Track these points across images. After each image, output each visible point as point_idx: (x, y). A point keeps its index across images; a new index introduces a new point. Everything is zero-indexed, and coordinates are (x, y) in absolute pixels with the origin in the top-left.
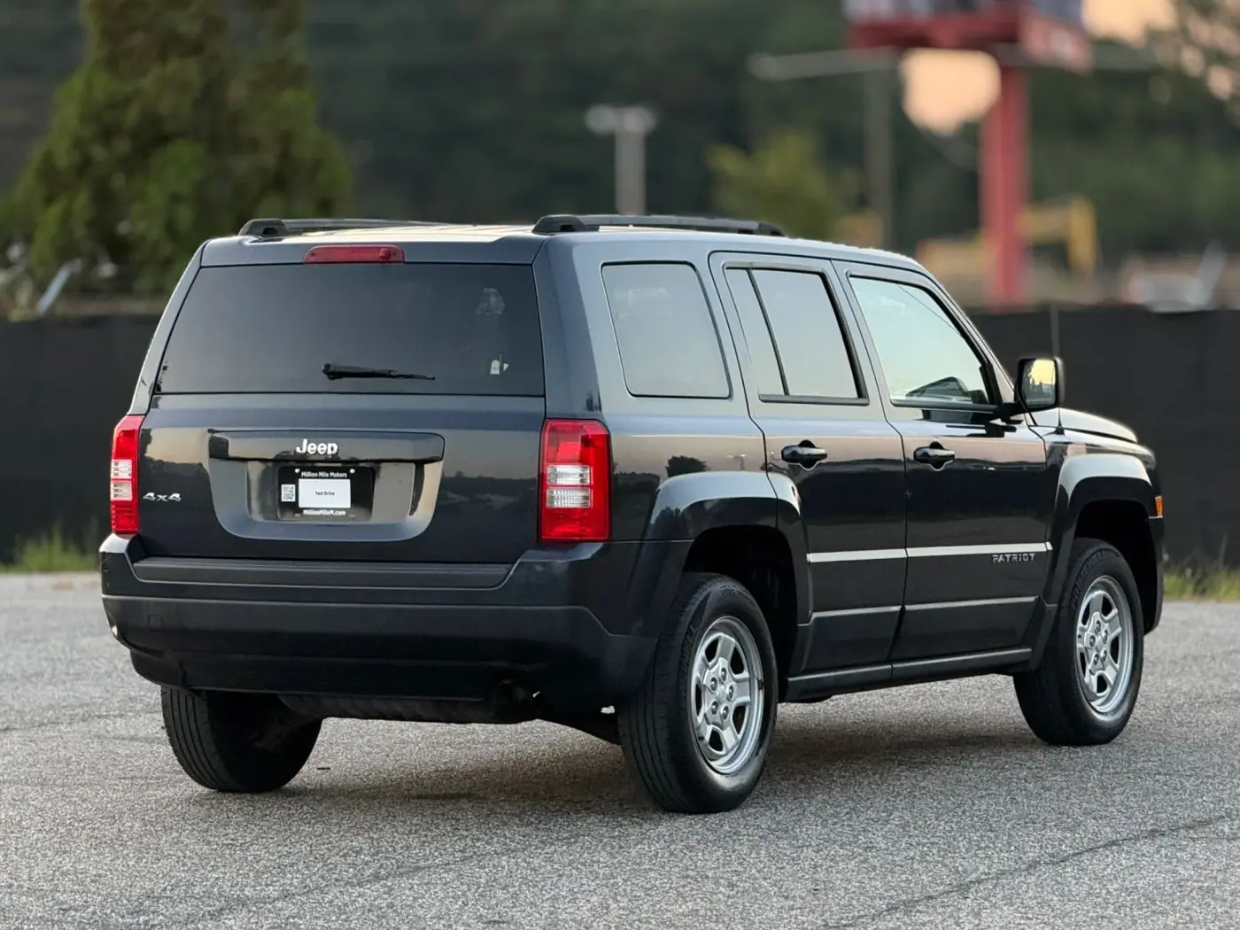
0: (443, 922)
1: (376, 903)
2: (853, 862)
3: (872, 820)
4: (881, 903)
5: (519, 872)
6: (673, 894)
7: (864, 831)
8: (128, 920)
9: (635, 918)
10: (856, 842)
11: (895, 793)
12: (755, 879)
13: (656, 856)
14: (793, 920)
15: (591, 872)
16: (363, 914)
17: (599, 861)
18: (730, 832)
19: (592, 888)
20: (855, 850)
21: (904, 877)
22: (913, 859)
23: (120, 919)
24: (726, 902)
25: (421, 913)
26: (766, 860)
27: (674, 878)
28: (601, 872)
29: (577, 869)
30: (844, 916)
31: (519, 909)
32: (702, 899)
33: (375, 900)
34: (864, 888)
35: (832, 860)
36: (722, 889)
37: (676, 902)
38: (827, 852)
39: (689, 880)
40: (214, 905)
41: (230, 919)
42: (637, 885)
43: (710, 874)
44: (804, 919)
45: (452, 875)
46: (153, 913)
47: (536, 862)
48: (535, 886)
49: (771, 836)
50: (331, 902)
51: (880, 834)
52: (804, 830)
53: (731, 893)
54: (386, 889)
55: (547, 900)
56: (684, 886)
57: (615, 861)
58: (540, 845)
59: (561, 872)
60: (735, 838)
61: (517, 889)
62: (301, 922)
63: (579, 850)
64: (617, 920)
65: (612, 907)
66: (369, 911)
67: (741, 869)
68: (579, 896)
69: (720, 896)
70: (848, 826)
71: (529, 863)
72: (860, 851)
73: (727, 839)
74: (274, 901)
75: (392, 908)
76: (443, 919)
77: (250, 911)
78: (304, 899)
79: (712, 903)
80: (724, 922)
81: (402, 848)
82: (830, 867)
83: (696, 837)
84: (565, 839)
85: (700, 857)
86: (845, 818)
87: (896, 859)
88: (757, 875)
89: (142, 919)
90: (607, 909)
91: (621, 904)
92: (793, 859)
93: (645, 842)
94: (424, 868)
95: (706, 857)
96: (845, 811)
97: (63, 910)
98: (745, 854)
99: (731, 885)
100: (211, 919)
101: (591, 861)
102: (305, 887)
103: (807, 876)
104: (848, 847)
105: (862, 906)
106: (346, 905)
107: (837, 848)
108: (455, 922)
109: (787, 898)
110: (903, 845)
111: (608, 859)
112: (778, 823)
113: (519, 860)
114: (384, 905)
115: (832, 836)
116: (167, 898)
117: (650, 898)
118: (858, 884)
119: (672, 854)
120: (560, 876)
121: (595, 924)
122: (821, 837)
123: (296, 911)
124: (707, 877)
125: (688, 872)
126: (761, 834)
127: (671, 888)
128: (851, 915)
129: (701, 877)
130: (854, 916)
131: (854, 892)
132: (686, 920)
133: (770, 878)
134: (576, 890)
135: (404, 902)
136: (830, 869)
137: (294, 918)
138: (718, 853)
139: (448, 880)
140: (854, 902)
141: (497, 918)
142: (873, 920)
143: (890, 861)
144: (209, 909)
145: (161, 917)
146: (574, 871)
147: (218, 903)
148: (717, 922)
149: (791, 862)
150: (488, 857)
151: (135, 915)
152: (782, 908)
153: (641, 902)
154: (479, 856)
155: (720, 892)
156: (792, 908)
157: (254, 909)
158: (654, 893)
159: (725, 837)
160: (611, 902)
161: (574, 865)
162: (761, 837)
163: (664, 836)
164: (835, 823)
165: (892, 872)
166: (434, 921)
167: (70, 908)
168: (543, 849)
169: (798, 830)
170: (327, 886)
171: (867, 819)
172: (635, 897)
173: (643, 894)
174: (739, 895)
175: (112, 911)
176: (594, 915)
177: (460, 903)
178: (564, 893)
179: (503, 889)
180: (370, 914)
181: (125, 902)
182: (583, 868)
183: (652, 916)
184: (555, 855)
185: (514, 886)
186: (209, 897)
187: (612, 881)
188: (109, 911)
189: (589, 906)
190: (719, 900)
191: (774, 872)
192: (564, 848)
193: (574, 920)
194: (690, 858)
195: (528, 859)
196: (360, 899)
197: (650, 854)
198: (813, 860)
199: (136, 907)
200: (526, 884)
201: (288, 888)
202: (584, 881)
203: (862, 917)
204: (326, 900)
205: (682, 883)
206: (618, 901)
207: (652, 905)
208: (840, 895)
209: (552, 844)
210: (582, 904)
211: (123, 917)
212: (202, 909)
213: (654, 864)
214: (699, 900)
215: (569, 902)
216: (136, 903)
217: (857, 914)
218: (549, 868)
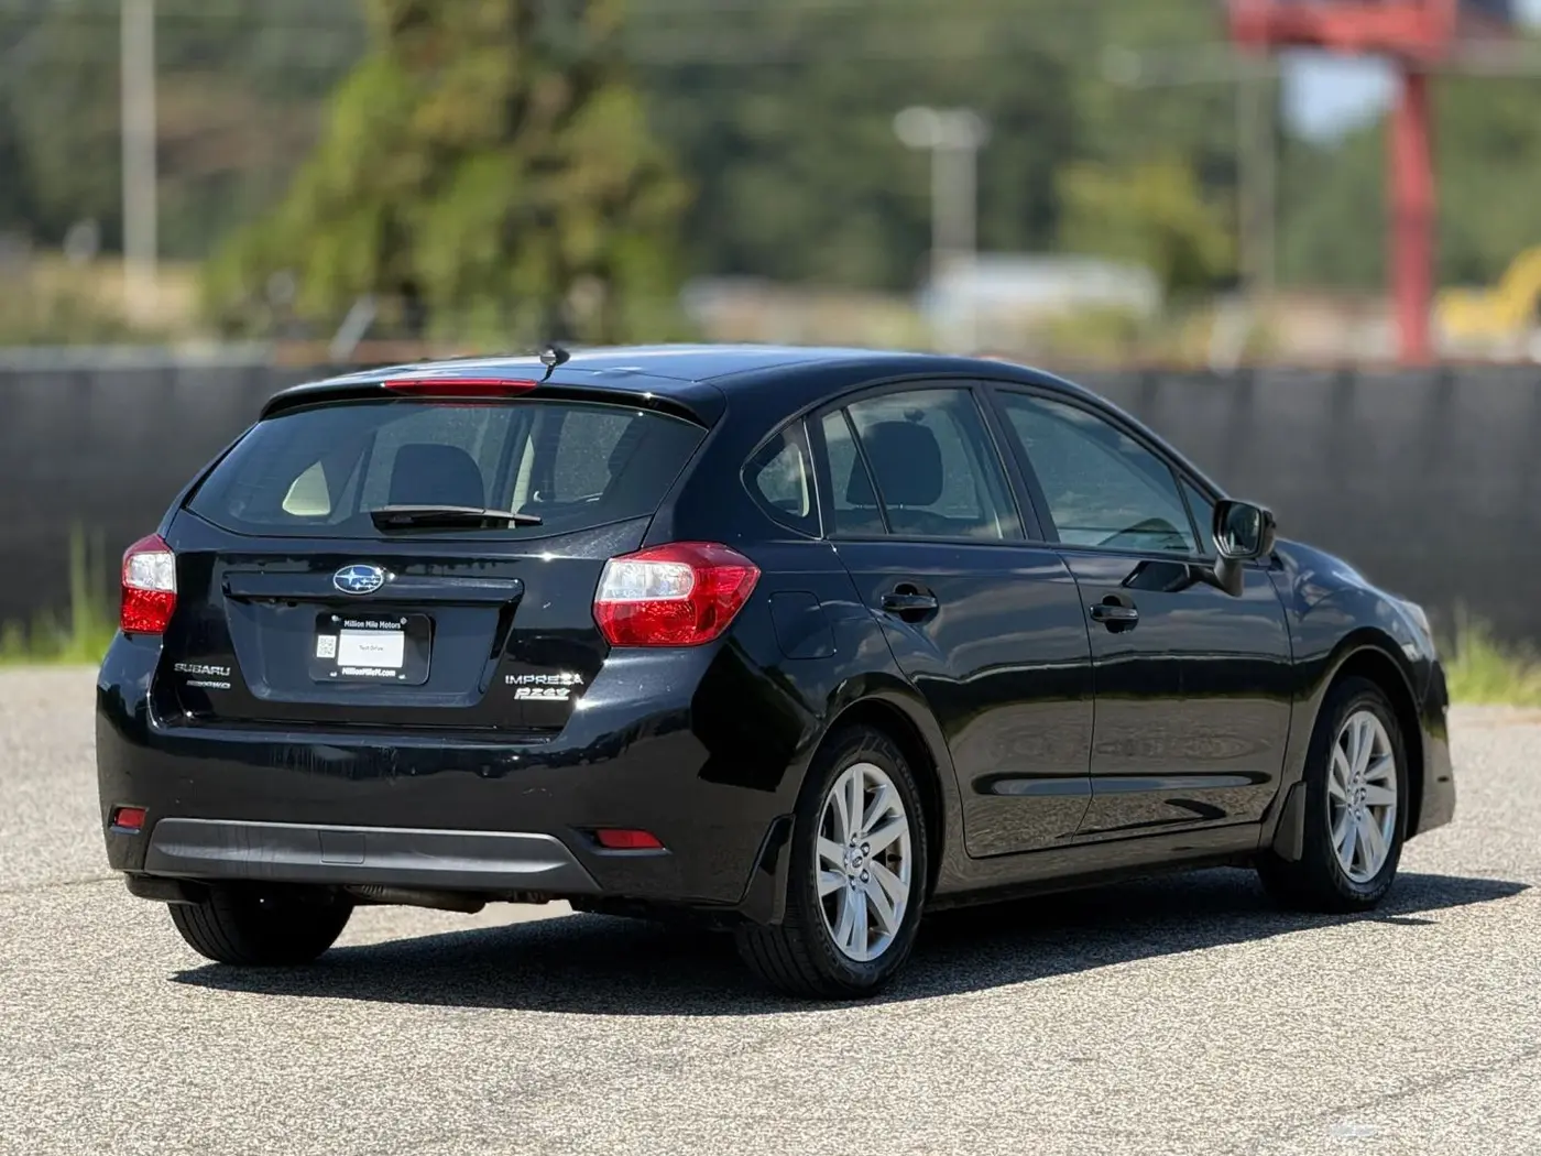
0: (1020, 1059)
1: (936, 1037)
2: (1468, 1001)
3: (1473, 955)
4: (1516, 1045)
5: (1086, 1006)
6: (1272, 1032)
7: (1468, 967)
8: (661, 1051)
9: (1240, 1059)
10: (1463, 980)
11: (1487, 927)
12: (1361, 1017)
13: (1237, 990)
14: (1422, 1064)
15: (1169, 1008)
16: (926, 1048)
17: (1173, 996)
18: (1313, 966)
19: (1177, 1025)
20: (1466, 987)
21: (1532, 1018)
22: (1533, 998)
23: (653, 1052)
24: (1337, 1042)
25: (991, 1049)
26: (1366, 998)
27: (1267, 1016)
28: (1181, 1007)
29: (1152, 1004)
30: (1479, 1059)
31: (1103, 1045)
32: (1308, 1039)
33: (934, 1033)
34: (1490, 1030)
35: (1442, 999)
36: (1327, 1028)
37: (1280, 1040)
38: (1433, 990)
39: (1285, 1018)
40: (752, 1037)
41: (775, 1052)
42: (1227, 1022)
43: (1308, 1011)
44: (1434, 1063)
45: (1010, 1010)
46: (685, 1043)
47: (1101, 995)
48: (1111, 1022)
49: (1362, 971)
50: (884, 1035)
51: (1488, 970)
52: (1397, 965)
53: (1339, 1033)
54: (941, 1022)
55: (1132, 1036)
56: (1282, 1025)
57: (1192, 996)
58: (1098, 977)
59: (1135, 1007)
60: (1321, 972)
61: (1090, 1024)
62: (859, 1056)
63: (1145, 983)
64: (1220, 1060)
65: (1207, 1046)
66: (932, 1045)
67: (1339, 1006)
68: (1165, 1033)
69: (1329, 1036)
70: (1447, 961)
71: (1093, 997)
72: (1472, 989)
73: (1312, 973)
74: (818, 1033)
75: (956, 1042)
76: (1019, 1055)
77: (794, 1043)
78: (852, 1032)
79: (1320, 1043)
80: (1341, 1064)
81: (940, 977)
82: (1443, 1006)
83: (1275, 971)
84: (1124, 970)
85: (1289, 993)
86: (1439, 952)
87: (1517, 999)
88: (1362, 1014)
89: (675, 1049)
90: (1203, 1048)
91: (1217, 1043)
92: (1397, 996)
93: (1219, 975)
94: (975, 1000)
95: (1295, 993)
96: (1437, 945)
97: (582, 1039)
98: (1341, 991)
99: (1339, 1025)
100: (754, 1051)
101: (1165, 995)
102: (848, 1019)
103: (1419, 1016)
104: (1456, 985)
105: (1495, 1049)
106: (902, 1039)
107: (1444, 986)
108: (1036, 1059)
109: (1405, 1039)
110: (1519, 984)
111: (1183, 993)
112: (1365, 956)
113: (1081, 993)
114: (946, 1039)
115: (1433, 972)
116: (694, 1028)
117: (1248, 1038)
118: (1481, 1026)
119: (1255, 989)
120: (1133, 1010)
121: (1194, 1064)
122: (1421, 973)
123: (848, 1044)
124: (1305, 1015)
125: (1281, 1010)
126: (1349, 969)
127: (1267, 1026)
128: (1486, 1059)
129: (1298, 1014)
130: (1489, 1060)
131: (1480, 1034)
132: (1299, 1060)
133: (1378, 1017)
134: (1159, 1026)
135: (969, 1036)
136: (1443, 1009)
137: (848, 1051)
138: (1310, 989)
139: (1008, 1014)
140: (1484, 1045)
141: (1081, 1056)
142: (1513, 1065)
143: (1509, 1000)
144: (748, 1040)
145: (696, 1049)
146: (1149, 1006)
147: (755, 1035)
148: (1334, 1064)
149: (1396, 1000)
150: (1044, 990)
151: (665, 1046)
152: (1404, 1049)
153: (1238, 1041)
154: (1033, 988)
155: (1326, 1032)
156: (1415, 1050)
157: (799, 1041)
158: (1250, 1031)
159: (1309, 971)
160: (1204, 1040)
161: (1147, 999)
162: (1351, 972)
163: (1238, 970)
164: (1431, 959)
165: (1515, 1011)
166: (1011, 1057)
167: (589, 1037)
168: (1103, 982)
169: (1389, 965)
170: (871, 1018)
171: (1466, 954)
172: (1230, 1035)
173: (1238, 1032)
174: (1349, 1035)
175: (639, 1042)
176: (1191, 1055)
177: (1032, 1038)
178: (1147, 1030)
179: (1074, 1024)
180: (934, 1049)
181: (648, 1030)
182: (1157, 1002)
183: (1259, 1056)
184: (1120, 989)
185: (1087, 1022)
186: (741, 1027)
187: (1197, 1018)
188: (634, 1041)
189: (1182, 1044)
190: (1328, 1040)
191: (1380, 1010)
192: (1128, 980)
193: (1170, 1059)
194: (1277, 993)
195: (1091, 993)
196: (914, 1032)
197: (1230, 989)
198: (1419, 998)
199: (663, 1036)
200: (1099, 1019)
201: (828, 1019)
202: (1165, 1017)
203: (1499, 1061)
204: (878, 1033)
205: (1279, 1021)
206: (1212, 1040)
207: (1254, 1045)
208: (1465, 1037)
209: (1111, 976)
210: (1171, 1042)
211: (653, 1048)
212: (739, 1041)
213: (1238, 1000)
214: (1305, 1041)
215: (1157, 1039)
216: (661, 1033)
217: (1492, 1059)
218: (1119, 1002)
